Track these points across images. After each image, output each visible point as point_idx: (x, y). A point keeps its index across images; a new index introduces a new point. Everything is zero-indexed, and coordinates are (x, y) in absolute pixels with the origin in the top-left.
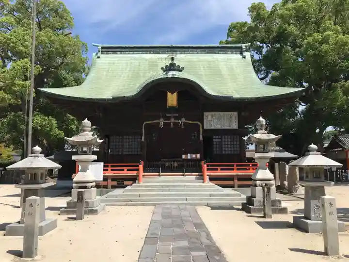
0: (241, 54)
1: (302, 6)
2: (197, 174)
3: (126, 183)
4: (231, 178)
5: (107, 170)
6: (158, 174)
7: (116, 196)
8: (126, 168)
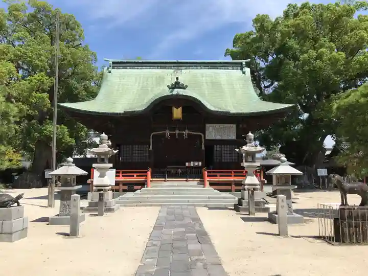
0: (241, 69)
1: (299, 24)
2: (199, 179)
3: (135, 187)
4: (228, 184)
5: (119, 176)
6: (164, 179)
7: (128, 198)
8: (135, 175)
